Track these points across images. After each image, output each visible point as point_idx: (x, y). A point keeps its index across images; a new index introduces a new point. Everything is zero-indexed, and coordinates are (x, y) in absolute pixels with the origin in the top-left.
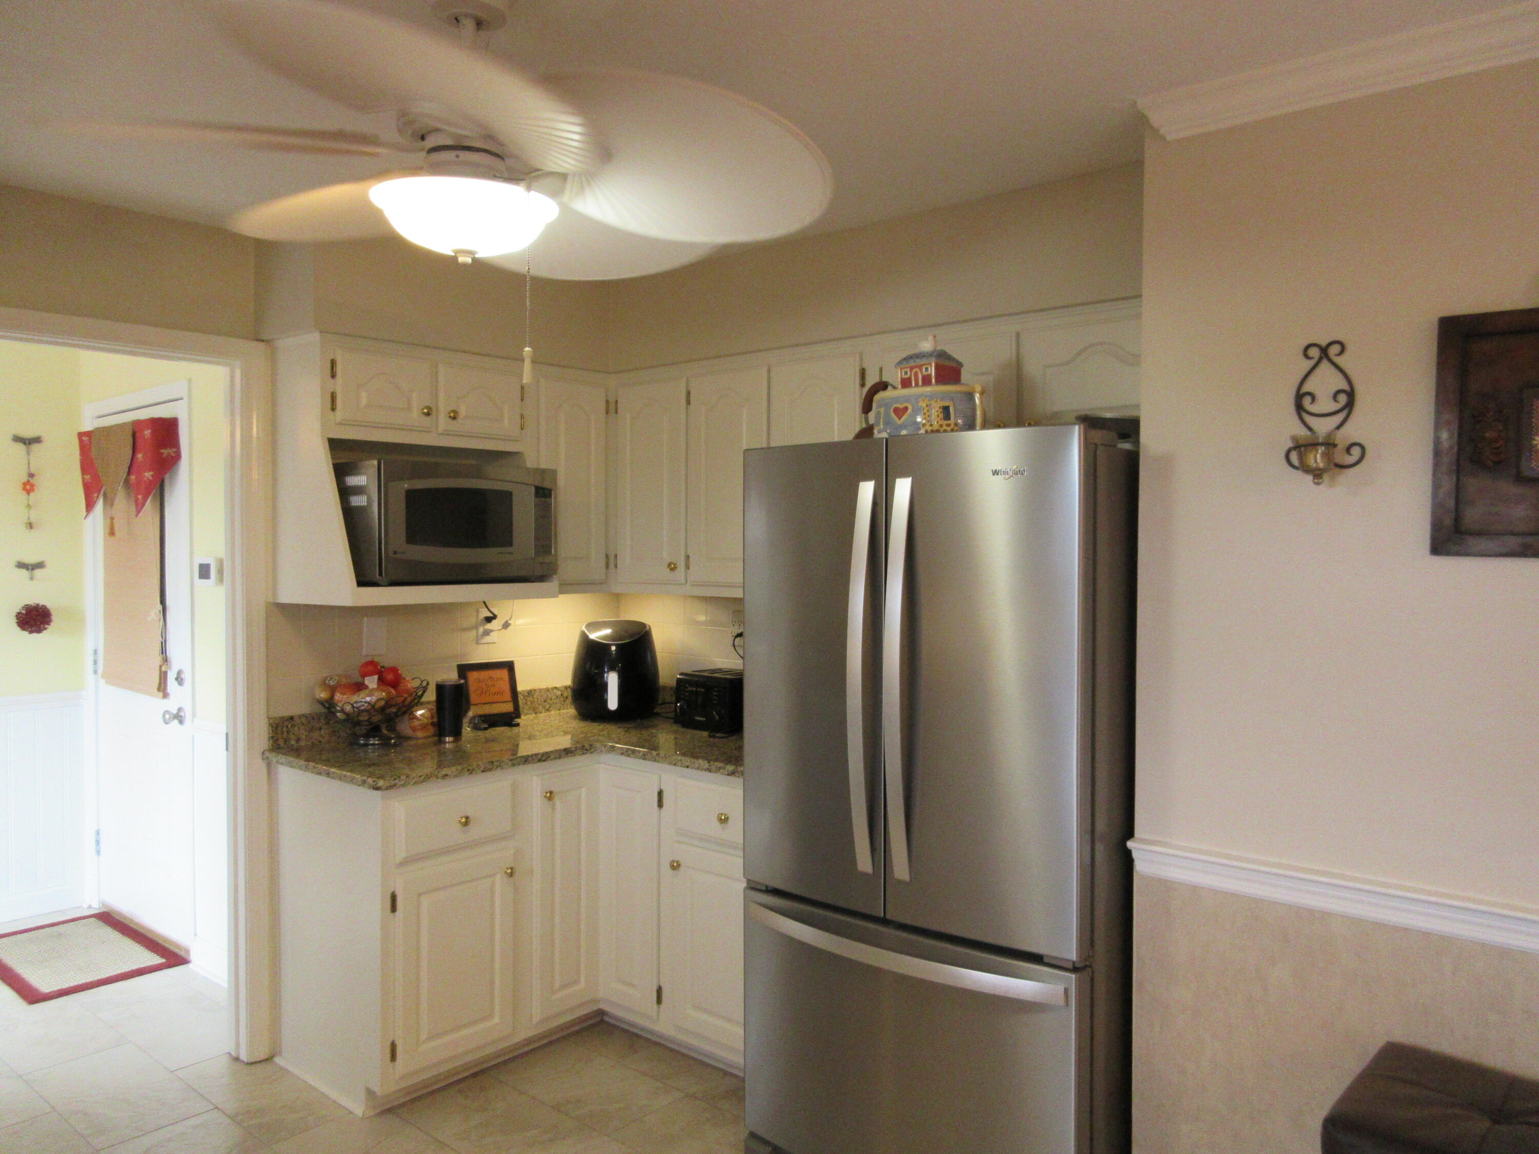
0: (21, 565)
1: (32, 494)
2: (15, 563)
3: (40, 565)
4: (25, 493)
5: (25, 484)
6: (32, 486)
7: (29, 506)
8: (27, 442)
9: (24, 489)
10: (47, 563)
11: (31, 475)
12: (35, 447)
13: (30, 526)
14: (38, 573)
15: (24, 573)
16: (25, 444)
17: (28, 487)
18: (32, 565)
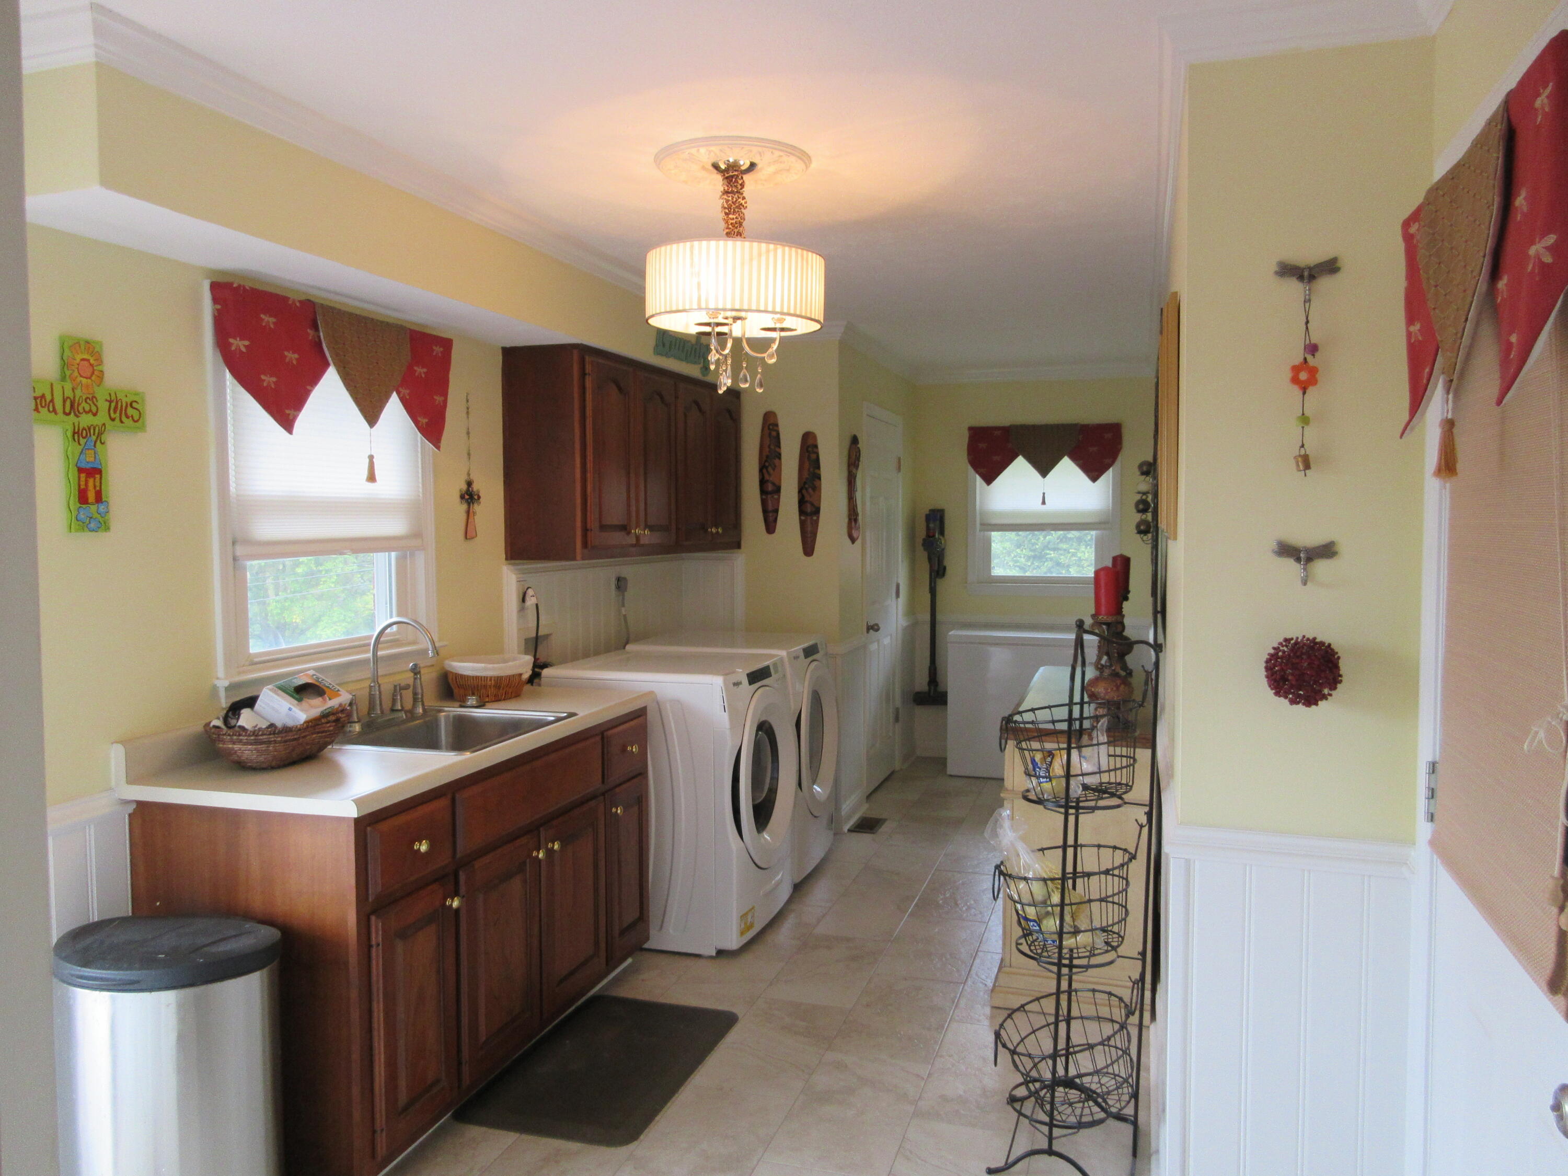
0: (1287, 550)
1: (1311, 390)
2: (1274, 545)
3: (1327, 551)
4: (1296, 391)
5: (1296, 370)
6: (1313, 371)
7: (1305, 420)
8: (1306, 274)
9: (1295, 380)
10: (1343, 548)
11: (1312, 349)
12: (1325, 283)
13: (1306, 463)
14: (1321, 567)
15: (1291, 567)
16: (1301, 278)
17: (1303, 376)
18: (1307, 550)
